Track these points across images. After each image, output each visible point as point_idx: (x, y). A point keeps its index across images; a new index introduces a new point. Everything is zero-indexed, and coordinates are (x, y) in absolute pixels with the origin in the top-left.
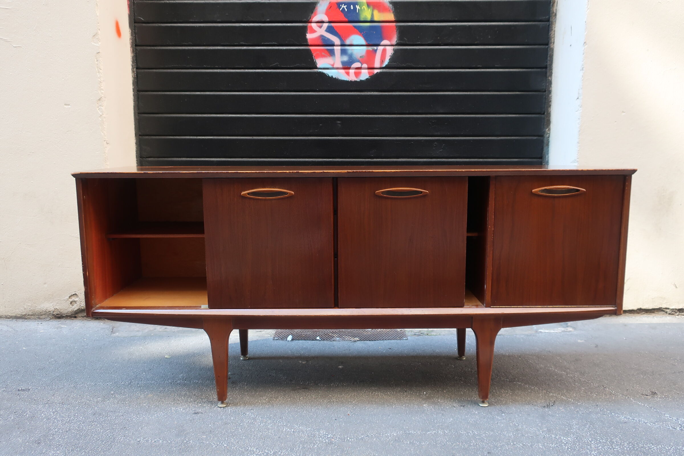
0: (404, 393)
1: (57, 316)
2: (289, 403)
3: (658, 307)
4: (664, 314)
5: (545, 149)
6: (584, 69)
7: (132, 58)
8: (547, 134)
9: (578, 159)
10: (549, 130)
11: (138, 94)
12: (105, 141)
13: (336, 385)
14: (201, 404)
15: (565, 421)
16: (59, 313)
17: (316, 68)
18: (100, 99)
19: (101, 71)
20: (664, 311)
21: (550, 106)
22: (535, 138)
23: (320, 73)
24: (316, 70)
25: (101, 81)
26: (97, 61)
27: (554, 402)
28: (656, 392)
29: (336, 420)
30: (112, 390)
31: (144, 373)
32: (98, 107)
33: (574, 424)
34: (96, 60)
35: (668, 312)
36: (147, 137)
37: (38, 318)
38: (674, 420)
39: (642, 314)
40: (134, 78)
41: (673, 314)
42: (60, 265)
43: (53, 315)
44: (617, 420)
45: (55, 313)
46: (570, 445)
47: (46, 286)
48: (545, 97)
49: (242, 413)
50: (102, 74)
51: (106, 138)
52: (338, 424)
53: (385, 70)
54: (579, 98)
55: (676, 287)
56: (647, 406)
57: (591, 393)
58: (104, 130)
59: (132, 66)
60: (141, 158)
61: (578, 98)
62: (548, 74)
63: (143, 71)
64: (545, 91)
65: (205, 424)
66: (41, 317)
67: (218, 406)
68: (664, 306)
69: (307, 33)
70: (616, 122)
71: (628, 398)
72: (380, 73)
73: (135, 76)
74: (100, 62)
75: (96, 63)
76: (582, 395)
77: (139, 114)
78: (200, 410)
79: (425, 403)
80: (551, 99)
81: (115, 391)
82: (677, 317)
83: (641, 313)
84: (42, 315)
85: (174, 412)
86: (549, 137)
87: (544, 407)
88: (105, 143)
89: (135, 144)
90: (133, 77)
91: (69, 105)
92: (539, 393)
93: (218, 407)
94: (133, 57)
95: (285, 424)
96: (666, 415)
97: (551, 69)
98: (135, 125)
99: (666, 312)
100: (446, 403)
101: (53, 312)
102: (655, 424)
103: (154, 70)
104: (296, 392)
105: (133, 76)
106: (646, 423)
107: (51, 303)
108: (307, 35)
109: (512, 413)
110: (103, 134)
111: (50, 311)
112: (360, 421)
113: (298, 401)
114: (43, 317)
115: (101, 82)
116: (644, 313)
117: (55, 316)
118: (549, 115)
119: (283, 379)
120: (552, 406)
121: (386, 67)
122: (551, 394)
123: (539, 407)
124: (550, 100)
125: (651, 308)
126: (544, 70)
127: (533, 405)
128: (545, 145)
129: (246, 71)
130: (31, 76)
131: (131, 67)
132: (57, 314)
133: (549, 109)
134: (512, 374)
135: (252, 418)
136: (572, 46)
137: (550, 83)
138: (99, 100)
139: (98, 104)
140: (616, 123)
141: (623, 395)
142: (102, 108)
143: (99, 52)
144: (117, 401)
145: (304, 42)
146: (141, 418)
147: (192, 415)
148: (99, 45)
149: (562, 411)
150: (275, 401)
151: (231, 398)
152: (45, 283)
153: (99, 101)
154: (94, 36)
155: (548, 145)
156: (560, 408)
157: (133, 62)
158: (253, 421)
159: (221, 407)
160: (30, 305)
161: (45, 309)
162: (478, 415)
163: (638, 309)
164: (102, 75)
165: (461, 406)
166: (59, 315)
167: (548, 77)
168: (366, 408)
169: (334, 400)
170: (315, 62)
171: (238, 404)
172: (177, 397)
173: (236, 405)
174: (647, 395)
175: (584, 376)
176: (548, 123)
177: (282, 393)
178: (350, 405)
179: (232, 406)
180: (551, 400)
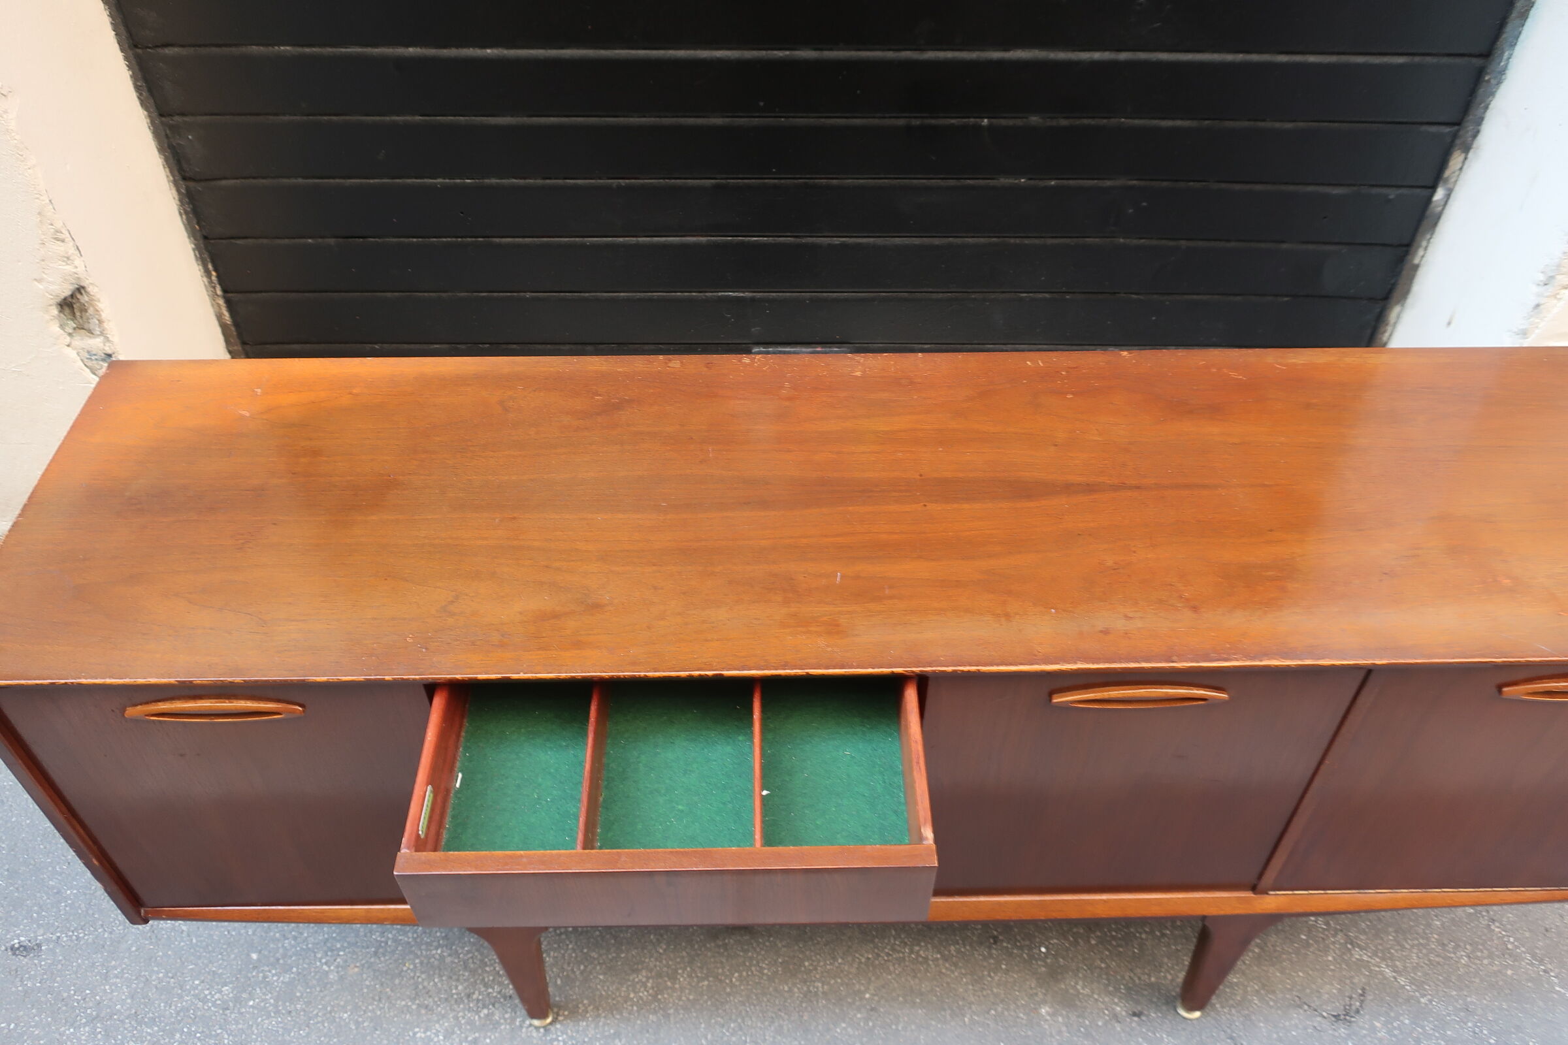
0: (990, 948)
2: (706, 1001)
14: (485, 1011)
27: (1364, 991)
57: (1457, 946)
60: (136, 46)
71: (1545, 971)
76: (1432, 957)
79: (1044, 1002)
87: (1337, 1017)
92: (1326, 950)
100: (1097, 1000)
113: (728, 990)
120: (1358, 1011)
122: (1357, 954)
123: (1324, 1017)
127: (1308, 1006)
128: (1514, 14)
141: (1534, 956)
144: (272, 1001)
149: (1380, 1039)
150: (670, 991)
156: (1375, 1023)
159: (537, 1028)
165: (1135, 1014)
168: (900, 1028)
169: (818, 988)
171: (578, 1006)
172: (423, 976)
173: (573, 1011)
178: (859, 1010)
179: (566, 1017)
180: (1356, 980)
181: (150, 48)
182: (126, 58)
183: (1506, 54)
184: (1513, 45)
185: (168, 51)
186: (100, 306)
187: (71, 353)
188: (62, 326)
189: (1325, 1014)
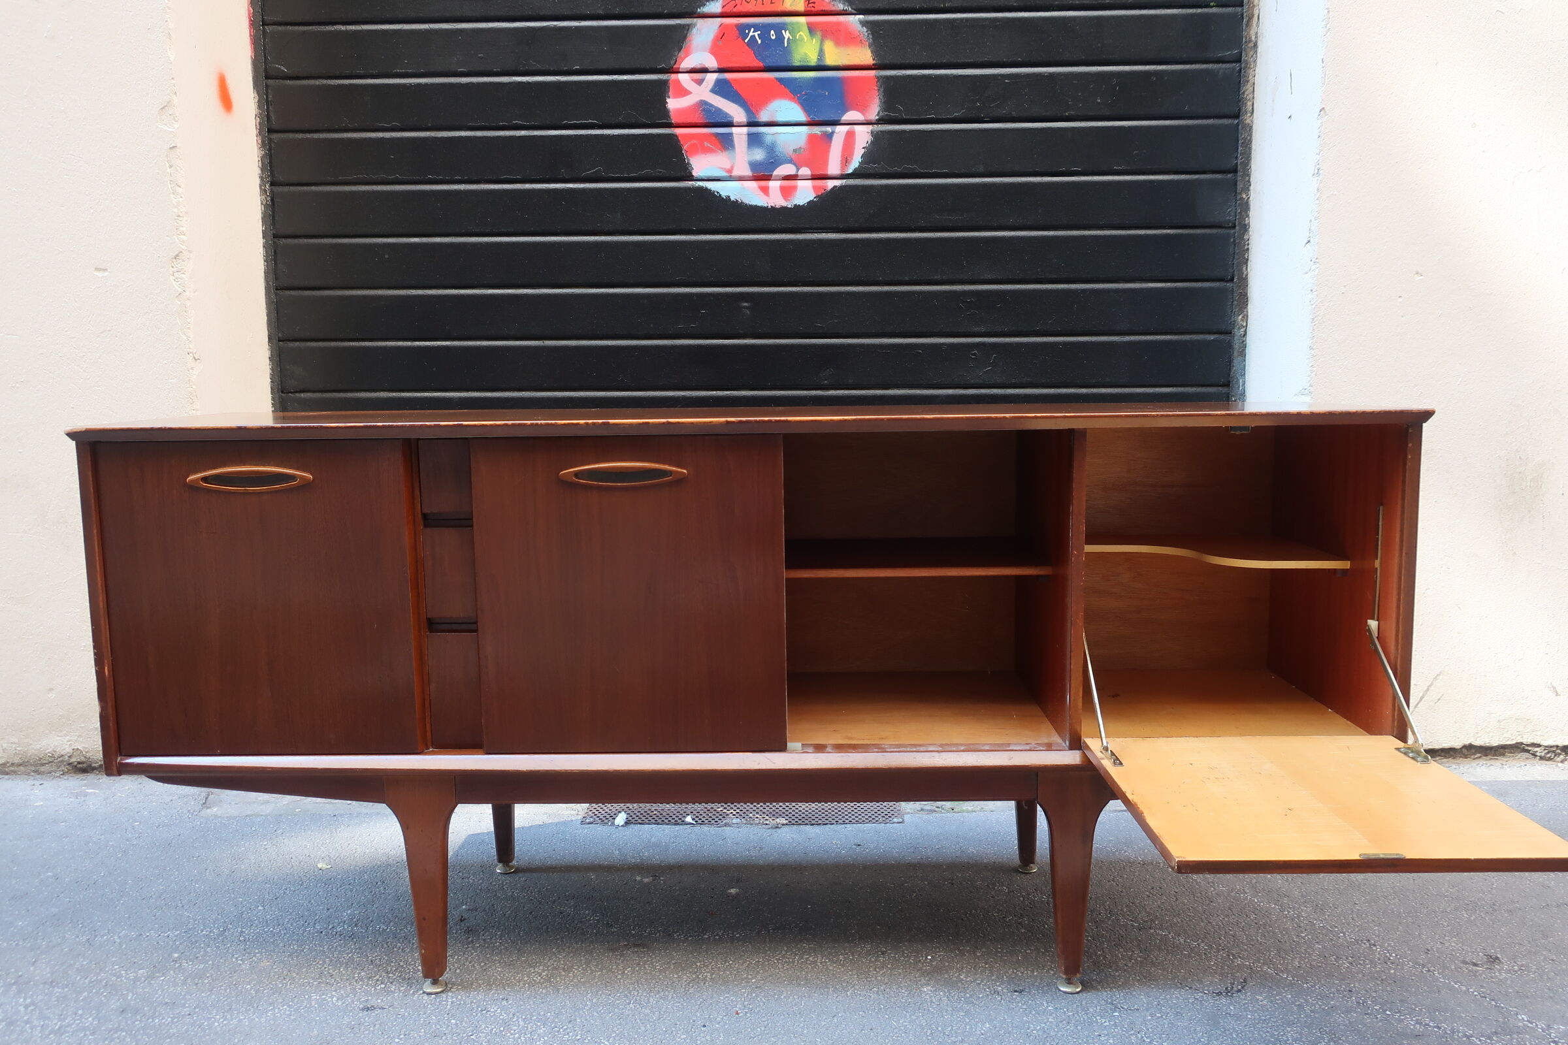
0: (878, 957)
1: (79, 766)
2: (596, 983)
3: (1514, 742)
4: (1527, 758)
5: (1236, 362)
6: (1321, 172)
7: (260, 159)
8: (1239, 329)
9: (1311, 386)
10: (1246, 317)
11: (274, 242)
12: (191, 354)
13: (717, 937)
14: (383, 986)
15: (1268, 1032)
16: (83, 759)
17: (690, 178)
18: (177, 255)
19: (179, 190)
20: (1528, 751)
21: (1246, 261)
22: (1212, 337)
23: (701, 189)
24: (690, 184)
25: (181, 215)
26: (171, 167)
27: (1245, 981)
28: (1499, 956)
29: (704, 1026)
30: (176, 950)
31: (260, 908)
32: (173, 275)
33: (1288, 1040)
34: (168, 165)
35: (1538, 754)
36: (297, 344)
37: (34, 771)
38: (1540, 1030)
39: (1474, 759)
40: (266, 206)
41: (1550, 759)
42: (85, 646)
43: (70, 764)
44: (1398, 1030)
45: (73, 760)
47: (52, 695)
48: (1234, 241)
49: (480, 1009)
50: (181, 197)
51: (191, 347)
52: (708, 1038)
53: (851, 182)
54: (1311, 241)
55: (1557, 695)
56: (1473, 993)
57: (1339, 958)
58: (189, 328)
59: (262, 178)
60: (282, 392)
61: (1309, 241)
62: (1240, 186)
63: (286, 189)
64: (1234, 227)
65: (386, 1037)
66: (42, 769)
67: (425, 990)
68: (1527, 739)
69: (669, 97)
70: (1400, 297)
71: (1429, 971)
72: (842, 188)
73: (267, 201)
74: (178, 168)
75: (169, 170)
76: (1314, 963)
77: (277, 289)
78: (379, 1001)
79: (927, 985)
80: (1248, 245)
81: (182, 953)
82: (1560, 764)
83: (1472, 757)
84: (43, 765)
85: (316, 1006)
86: (1245, 335)
87: (1219, 994)
88: (190, 357)
89: (268, 361)
90: (262, 204)
91: (106, 270)
92: (1209, 959)
93: (424, 992)
94: (262, 158)
95: (578, 1038)
96: (1519, 1016)
97: (1247, 174)
98: (268, 315)
99: (1534, 755)
100: (980, 984)
101: (70, 757)
102: (1490, 1038)
103: (313, 188)
104: (617, 955)
105: (264, 203)
106: (1468, 1037)
107: (66, 735)
108: (668, 100)
109: (1138, 1010)
110: (185, 338)
111: (63, 755)
112: (763, 1029)
113: (619, 977)
114: (47, 768)
115: (179, 216)
116: (1479, 755)
117: (76, 766)
118: (1244, 282)
119: (592, 922)
120: (1239, 991)
121: (856, 175)
122: (1239, 961)
123: (1205, 993)
124: (1246, 247)
125: (1495, 744)
126: (1230, 176)
127: (1190, 988)
128: (1236, 354)
129: (527, 186)
130: (17, 203)
131: (258, 181)
132: (79, 763)
133: (1244, 269)
134: (1148, 910)
135: (501, 1022)
136: (1292, 117)
137: (1246, 206)
138: (176, 258)
139: (173, 267)
140: (1400, 300)
142: (183, 276)
143: (174, 147)
144: (183, 978)
145: (661, 118)
146: (235, 1021)
147: (359, 1013)
148: (174, 130)
149: (1262, 1006)
150: (563, 977)
151: (458, 971)
152: (51, 690)
153: (174, 260)
154: (163, 108)
155: (1243, 353)
156: (1257, 997)
157: (263, 169)
158: (502, 1029)
159: (429, 994)
160: (16, 740)
161: (50, 750)
162: (1054, 1015)
163: (1464, 747)
164: (181, 199)
165: (1016, 991)
166: (85, 765)
167: (1240, 193)
168: (782, 997)
169: (706, 976)
170: (689, 163)
171: (472, 984)
172: (330, 967)
173: (466, 986)
174: (1475, 965)
175: (1324, 914)
176: (1244, 300)
177: (582, 958)
178: (744, 988)
179: (458, 989)
180: (1238, 975)
181: (291, 393)
182: (273, 399)
189: (1206, 991)
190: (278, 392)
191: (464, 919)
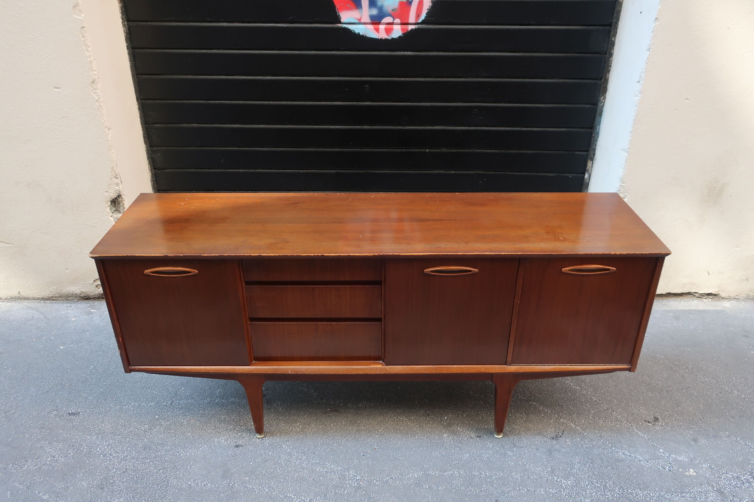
0: (426, 417)
1: (84, 297)
2: (321, 432)
3: (687, 292)
4: (692, 297)
5: (597, 118)
6: (651, 50)
7: (120, 8)
8: (601, 103)
9: (628, 149)
10: (605, 98)
11: (133, 51)
12: (107, 128)
13: (364, 406)
14: (240, 434)
15: (569, 459)
16: (86, 295)
17: (340, 23)
18: (93, 81)
19: (89, 49)
20: (692, 295)
21: (609, 71)
22: (588, 106)
23: (345, 28)
24: (340, 25)
25: (92, 61)
26: (83, 37)
27: (563, 431)
28: (659, 417)
29: (364, 456)
30: (156, 414)
31: (183, 388)
32: (93, 91)
33: (576, 463)
34: (81, 36)
35: (696, 296)
36: (150, 101)
37: (65, 299)
38: (666, 458)
39: (670, 297)
40: (126, 33)
41: (701, 298)
42: (79, 252)
43: (80, 297)
44: (615, 457)
45: (81, 295)
46: (568, 491)
47: (68, 271)
48: (605, 61)
49: (279, 447)
50: (91, 52)
51: (106, 124)
52: (366, 462)
53: (420, 26)
54: (640, 82)
55: (709, 274)
56: (646, 437)
57: (599, 418)
58: (104, 116)
59: (122, 18)
60: (146, 124)
61: (639, 82)
62: (612, 34)
63: (135, 23)
64: (606, 53)
65: (247, 461)
66: (69, 298)
67: (257, 436)
68: (693, 291)
71: (631, 426)
72: (416, 29)
73: (127, 31)
74: (87, 38)
75: (82, 39)
76: (590, 421)
77: (137, 75)
78: (240, 442)
79: (445, 433)
80: (611, 63)
81: (159, 415)
82: (704, 300)
83: (670, 296)
84: (69, 297)
85: (217, 444)
86: (603, 106)
87: (553, 438)
88: (107, 129)
89: (138, 110)
90: (124, 32)
91: (59, 88)
92: (551, 419)
93: (256, 437)
94: (121, 8)
95: (318, 462)
96: (660, 450)
97: (616, 28)
98: (135, 88)
99: (695, 296)
100: (465, 433)
101: (80, 294)
102: (648, 462)
103: (149, 23)
104: (327, 416)
105: (125, 31)
106: (640, 461)
107: (77, 286)
109: (523, 447)
110: (103, 120)
111: (77, 294)
112: (385, 457)
113: (329, 428)
114: (71, 298)
115: (91, 62)
116: (672, 296)
117: (83, 298)
118: (606, 81)
119: (315, 396)
120: (561, 436)
121: (423, 23)
122: (562, 420)
123: (548, 438)
124: (610, 64)
125: (680, 293)
126: (608, 27)
127: (543, 435)
128: (597, 114)
129: (258, 25)
130: (9, 54)
131: (121, 20)
132: (84, 296)
133: (608, 75)
134: (530, 390)
135: (288, 453)
136: (642, 13)
137: (613, 44)
138: (93, 83)
139: (92, 87)
140: (676, 111)
141: (627, 421)
142: (97, 91)
143: (83, 27)
144: (163, 430)
146: (188, 453)
147: (234, 449)
148: (82, 18)
149: (568, 445)
150: (308, 429)
151: (267, 425)
152: (67, 269)
153: (92, 84)
154: (74, 7)
155: (601, 115)
156: (567, 440)
157: (122, 14)
158: (289, 457)
159: (259, 438)
160: (55, 288)
161: (71, 292)
162: (492, 450)
163: (667, 293)
164: (91, 53)
165: (478, 437)
166: (87, 297)
167: (611, 38)
168: (391, 440)
169: (362, 428)
170: (339, 15)
171: (274, 432)
172: (218, 423)
173: (272, 434)
174: (649, 422)
175: (596, 393)
176: (605, 90)
177: (314, 418)
178: (377, 435)
179: (269, 436)
180: (561, 428)
181: (150, 124)
182: (142, 127)
183: (598, 127)
184: (599, 124)
185: (156, 125)
186: (125, 202)
187: (112, 219)
188: (110, 209)
189: (548, 437)
190: (144, 124)
191: (265, 395)
